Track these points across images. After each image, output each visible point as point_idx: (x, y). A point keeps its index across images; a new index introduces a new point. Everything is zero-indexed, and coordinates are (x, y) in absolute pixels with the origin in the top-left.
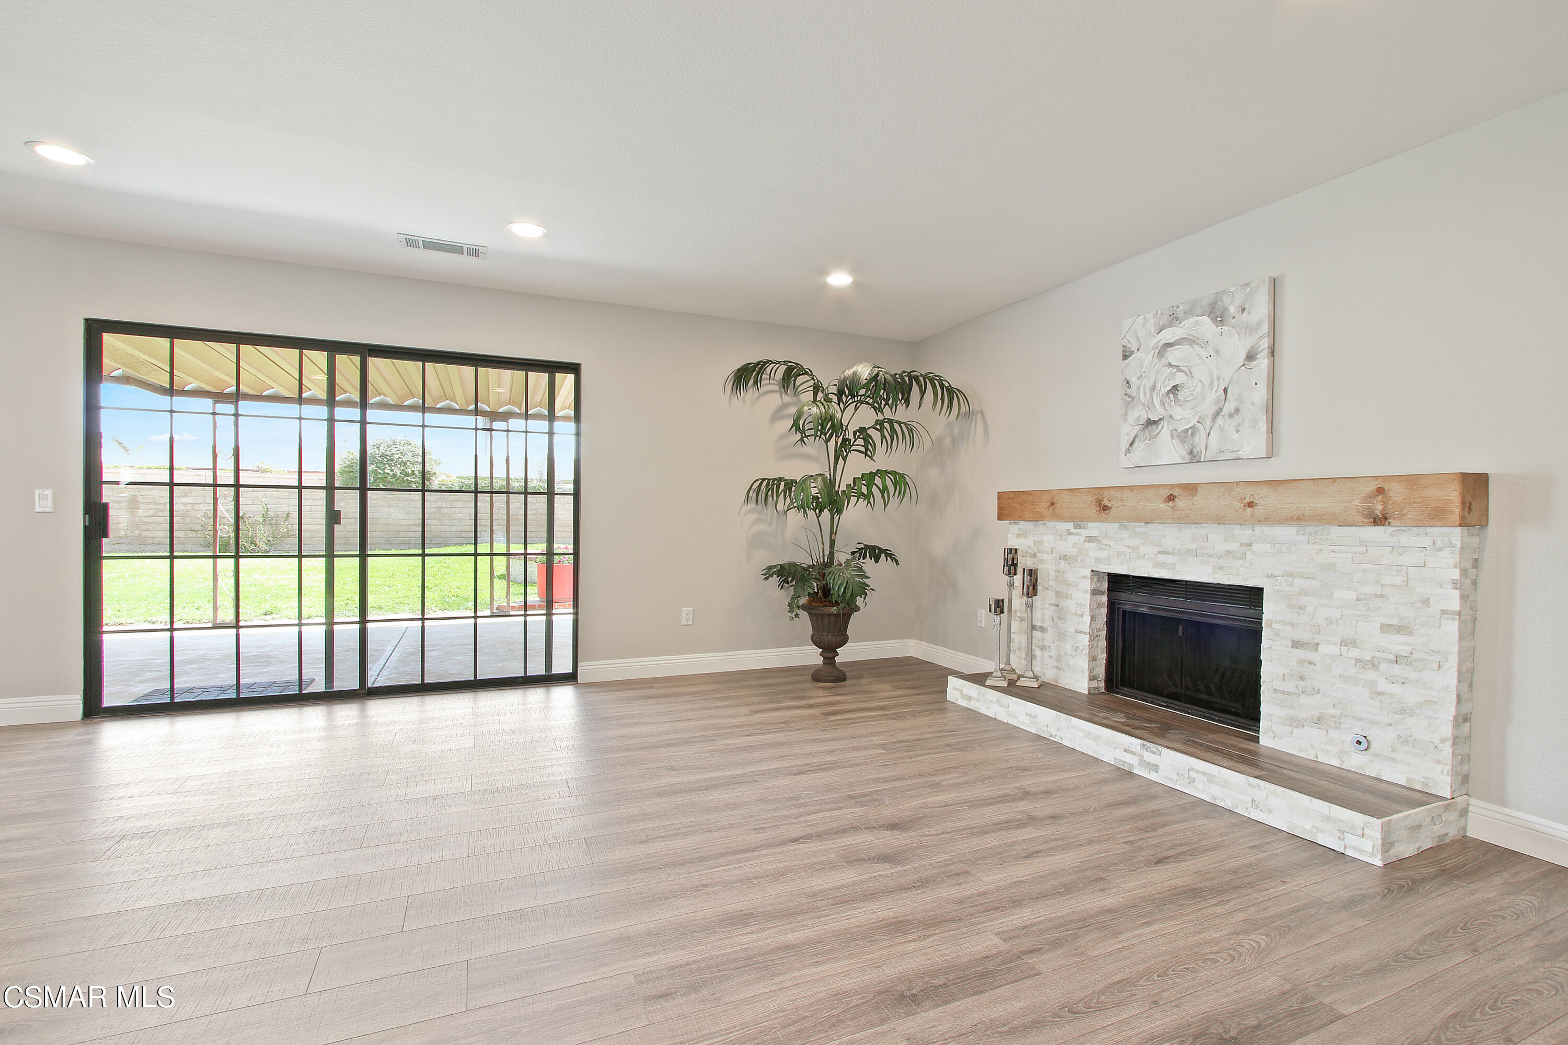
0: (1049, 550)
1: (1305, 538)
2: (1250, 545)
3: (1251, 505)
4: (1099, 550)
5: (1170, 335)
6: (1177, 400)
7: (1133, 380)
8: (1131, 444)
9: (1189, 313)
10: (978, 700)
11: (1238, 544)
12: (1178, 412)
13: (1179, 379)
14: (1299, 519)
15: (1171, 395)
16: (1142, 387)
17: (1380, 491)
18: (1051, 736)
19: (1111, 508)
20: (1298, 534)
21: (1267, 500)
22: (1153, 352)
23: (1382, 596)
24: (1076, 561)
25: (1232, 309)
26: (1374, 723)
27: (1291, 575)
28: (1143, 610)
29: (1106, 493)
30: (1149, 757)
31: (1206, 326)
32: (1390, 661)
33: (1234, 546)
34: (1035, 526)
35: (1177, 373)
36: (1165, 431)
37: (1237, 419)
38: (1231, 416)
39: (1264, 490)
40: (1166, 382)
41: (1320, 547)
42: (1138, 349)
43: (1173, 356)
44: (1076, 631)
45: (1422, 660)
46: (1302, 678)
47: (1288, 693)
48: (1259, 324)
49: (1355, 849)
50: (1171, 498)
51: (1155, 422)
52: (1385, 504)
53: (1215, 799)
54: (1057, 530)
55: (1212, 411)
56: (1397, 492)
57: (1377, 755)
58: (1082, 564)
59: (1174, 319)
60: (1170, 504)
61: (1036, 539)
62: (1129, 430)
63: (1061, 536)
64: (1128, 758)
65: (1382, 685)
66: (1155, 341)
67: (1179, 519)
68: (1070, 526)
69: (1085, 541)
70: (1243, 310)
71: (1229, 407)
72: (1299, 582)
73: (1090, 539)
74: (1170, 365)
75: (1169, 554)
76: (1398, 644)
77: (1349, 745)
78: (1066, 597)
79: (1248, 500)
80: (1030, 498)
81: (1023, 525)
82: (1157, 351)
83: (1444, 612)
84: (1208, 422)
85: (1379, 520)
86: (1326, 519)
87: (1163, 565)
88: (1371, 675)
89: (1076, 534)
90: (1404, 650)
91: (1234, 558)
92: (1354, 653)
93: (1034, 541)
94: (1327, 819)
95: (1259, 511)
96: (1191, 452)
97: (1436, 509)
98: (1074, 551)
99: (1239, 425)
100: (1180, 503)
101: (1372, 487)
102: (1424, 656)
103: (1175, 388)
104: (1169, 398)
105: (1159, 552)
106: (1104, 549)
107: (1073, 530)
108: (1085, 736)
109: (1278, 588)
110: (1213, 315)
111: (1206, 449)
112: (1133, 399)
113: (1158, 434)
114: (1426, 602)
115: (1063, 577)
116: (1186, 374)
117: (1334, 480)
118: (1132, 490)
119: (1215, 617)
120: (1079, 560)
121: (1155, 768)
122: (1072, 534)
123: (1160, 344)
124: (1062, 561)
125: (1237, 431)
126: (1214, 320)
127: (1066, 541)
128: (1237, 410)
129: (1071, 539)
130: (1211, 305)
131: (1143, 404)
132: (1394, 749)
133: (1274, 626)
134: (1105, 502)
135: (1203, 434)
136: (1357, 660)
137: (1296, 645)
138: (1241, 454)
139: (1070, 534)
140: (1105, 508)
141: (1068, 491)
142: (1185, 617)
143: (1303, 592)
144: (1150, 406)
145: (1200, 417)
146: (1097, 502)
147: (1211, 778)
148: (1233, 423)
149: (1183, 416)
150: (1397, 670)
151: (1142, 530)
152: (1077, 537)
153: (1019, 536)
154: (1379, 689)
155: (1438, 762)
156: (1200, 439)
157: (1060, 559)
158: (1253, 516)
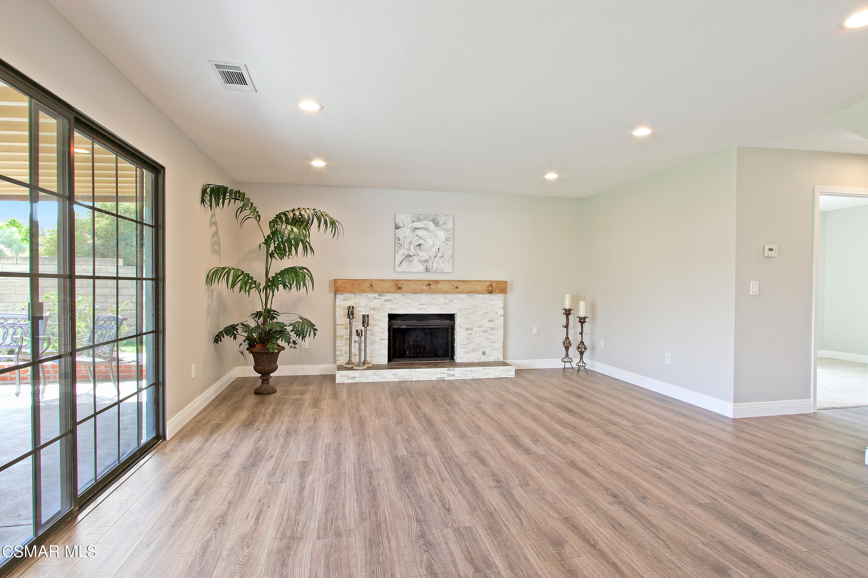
0: (364, 306)
1: (469, 298)
2: (452, 300)
3: (457, 288)
4: (392, 305)
5: (417, 225)
6: (420, 249)
7: (401, 238)
8: (401, 263)
9: (425, 219)
10: (360, 377)
11: (448, 300)
12: (421, 253)
13: (421, 242)
14: (471, 292)
15: (418, 247)
16: (405, 242)
17: (491, 285)
18: (407, 379)
19: (403, 288)
20: (466, 296)
21: (462, 286)
22: (410, 229)
23: (488, 313)
24: (380, 310)
25: (441, 222)
26: (486, 347)
27: (465, 309)
28: (404, 327)
29: (400, 282)
30: (451, 372)
31: (431, 225)
32: (490, 330)
33: (447, 301)
34: (354, 295)
35: (420, 240)
36: (415, 259)
37: (443, 259)
38: (441, 258)
39: (461, 283)
40: (416, 242)
41: (472, 300)
42: (403, 227)
43: (420, 233)
44: (381, 339)
45: (497, 328)
46: (469, 339)
47: (465, 344)
48: (450, 230)
49: (510, 375)
50: (429, 285)
51: (410, 256)
52: (492, 288)
53: (473, 377)
54: (368, 297)
55: (434, 255)
56: (494, 285)
57: (487, 355)
58: (383, 311)
59: (419, 220)
60: (429, 287)
61: (355, 301)
62: (399, 257)
63: (371, 300)
64: (442, 376)
65: (489, 336)
66: (410, 225)
67: (432, 292)
68: (376, 295)
69: (384, 301)
70: (445, 224)
71: (440, 255)
72: (467, 311)
73: (387, 300)
74: (417, 236)
75: (423, 305)
76: (491, 325)
77: (481, 355)
78: (375, 326)
79: (456, 286)
80: (356, 283)
81: (346, 295)
82: (412, 229)
83: (501, 315)
84: (433, 259)
85: (490, 292)
86: (478, 292)
87: (421, 309)
88: (486, 334)
89: (379, 298)
90: (493, 326)
91: (447, 305)
92: (482, 329)
93: (355, 303)
94: (503, 370)
95: (459, 290)
96: (426, 269)
97: (503, 290)
98: (378, 306)
99: (443, 261)
100: (432, 287)
101: (489, 283)
102: (497, 327)
103: (420, 244)
104: (417, 248)
105: (420, 304)
106: (394, 304)
107: (377, 297)
108: (424, 374)
109: (462, 313)
110: (434, 223)
111: (432, 268)
112: (401, 245)
113: (413, 260)
114: (497, 313)
115: (373, 317)
116: (424, 240)
117: (480, 281)
118: (413, 282)
119: (432, 325)
120: (381, 310)
121: (454, 375)
122: (377, 298)
123: (413, 227)
124: (372, 310)
125: (443, 263)
126: (435, 224)
127: (374, 302)
128: (443, 256)
129: (379, 301)
130: (433, 219)
131: (406, 248)
132: (491, 353)
133: (460, 325)
134: (400, 286)
135: (431, 263)
136: (483, 331)
137: (467, 329)
138: (444, 271)
139: (375, 298)
140: (400, 288)
141: (380, 281)
142: (420, 327)
143: (468, 314)
144: (409, 249)
145: (429, 257)
146: (396, 285)
147: (472, 371)
148: (441, 260)
149: (424, 255)
150: (492, 332)
151: (412, 296)
152: (380, 300)
153: (343, 300)
154: (488, 338)
155: (500, 353)
156: (430, 264)
157: (371, 310)
158: (457, 291)
